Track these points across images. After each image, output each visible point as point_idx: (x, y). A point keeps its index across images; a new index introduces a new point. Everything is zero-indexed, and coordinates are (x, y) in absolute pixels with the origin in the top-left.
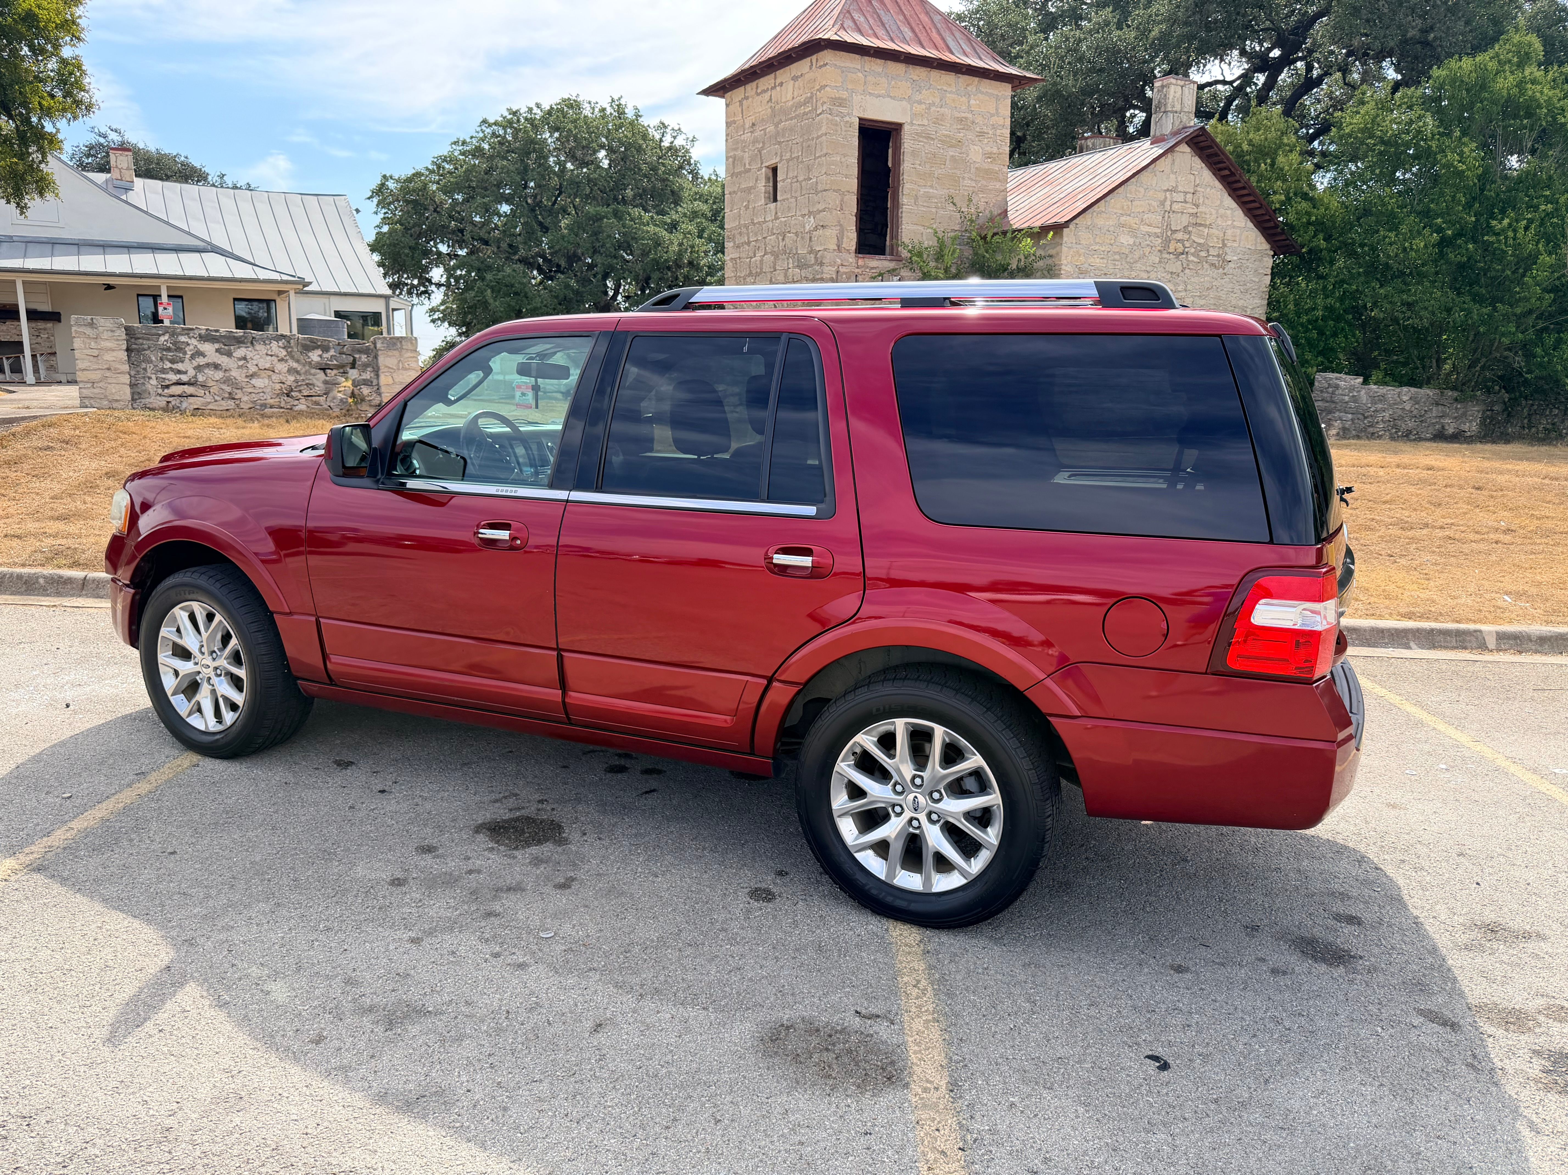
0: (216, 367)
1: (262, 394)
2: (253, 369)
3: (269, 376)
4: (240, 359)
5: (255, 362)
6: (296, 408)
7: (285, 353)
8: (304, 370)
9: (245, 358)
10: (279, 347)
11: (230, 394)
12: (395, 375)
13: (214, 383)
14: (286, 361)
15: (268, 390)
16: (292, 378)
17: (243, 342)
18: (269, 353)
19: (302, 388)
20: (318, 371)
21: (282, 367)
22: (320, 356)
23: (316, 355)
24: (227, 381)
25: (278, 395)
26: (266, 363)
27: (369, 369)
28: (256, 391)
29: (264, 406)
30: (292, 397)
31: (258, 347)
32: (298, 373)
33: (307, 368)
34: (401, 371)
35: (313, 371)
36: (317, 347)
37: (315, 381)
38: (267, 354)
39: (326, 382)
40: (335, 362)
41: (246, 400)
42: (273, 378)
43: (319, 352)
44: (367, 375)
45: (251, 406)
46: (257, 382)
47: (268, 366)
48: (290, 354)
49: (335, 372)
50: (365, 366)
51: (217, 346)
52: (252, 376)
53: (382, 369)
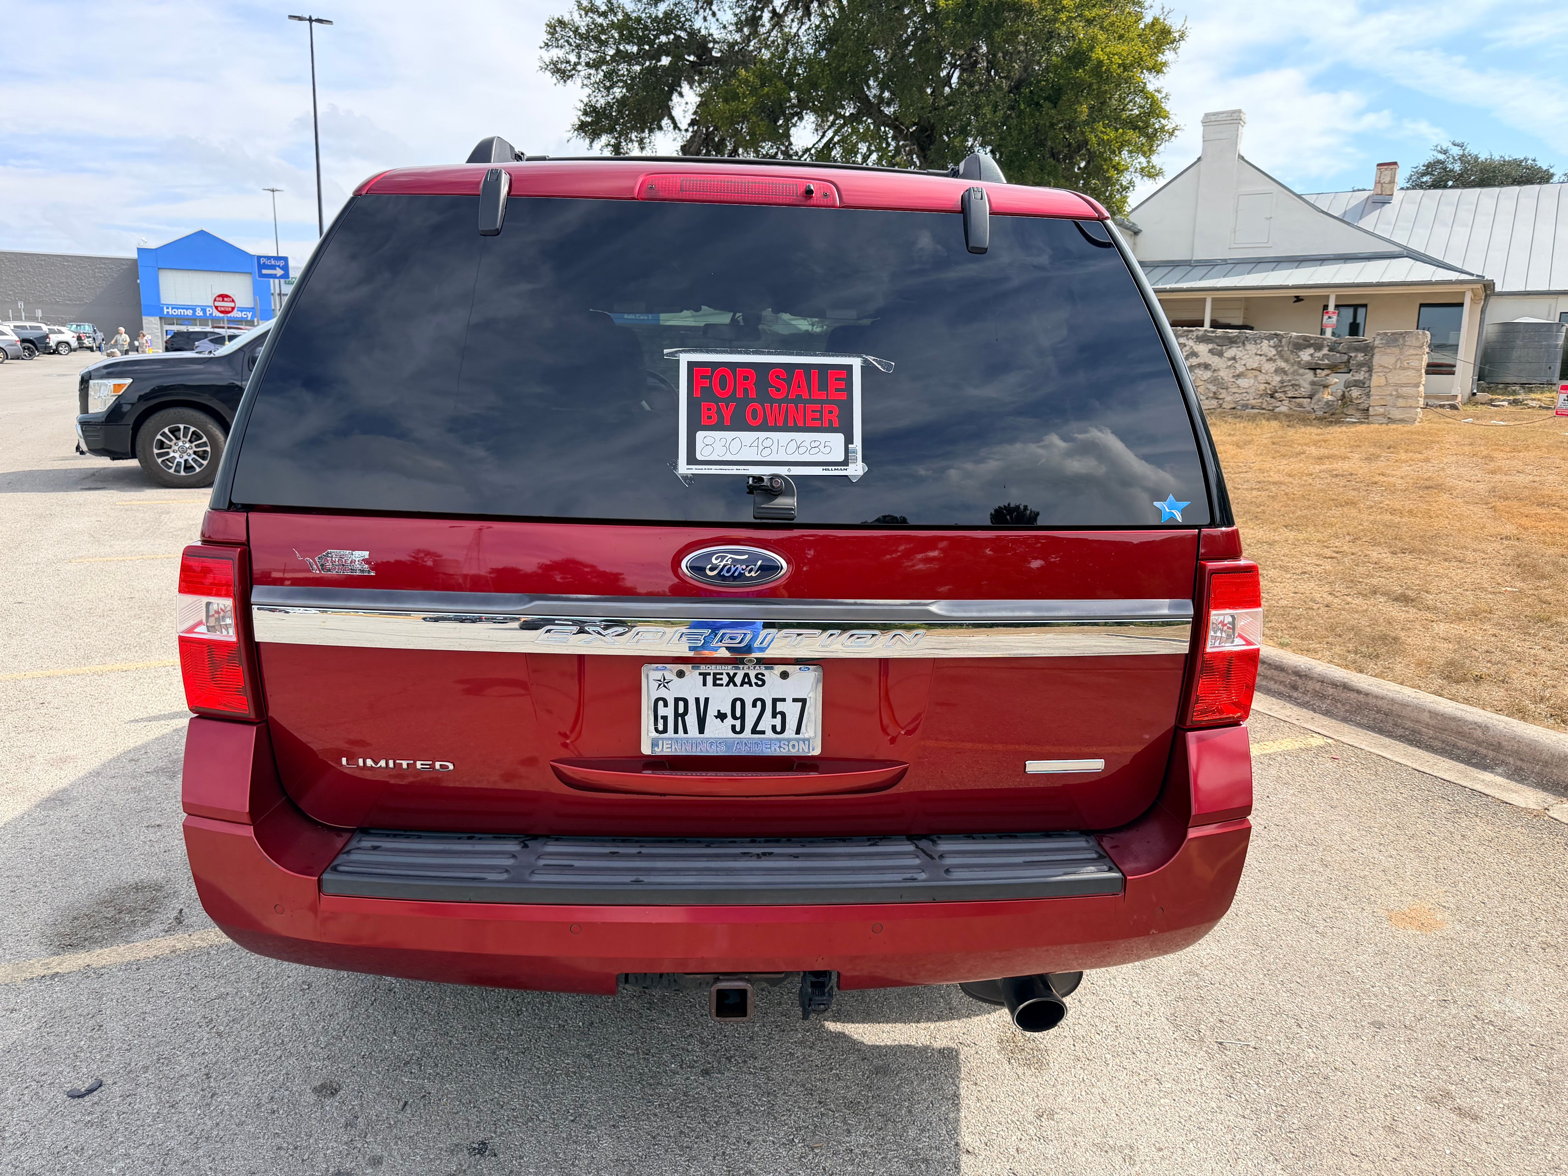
0: (1207, 366)
1: (1245, 395)
2: (1240, 369)
3: (1256, 376)
4: (1230, 359)
5: (1243, 362)
6: (1277, 410)
7: (1274, 352)
8: (1292, 370)
9: (1234, 358)
10: (1270, 346)
11: (1215, 393)
12: (1389, 376)
13: (1202, 383)
14: (1275, 361)
15: (1251, 391)
16: (1278, 379)
17: (1235, 342)
18: (1259, 352)
19: (1287, 389)
20: (1307, 371)
21: (1270, 367)
22: (1311, 355)
23: (1307, 354)
24: (1214, 381)
25: (1261, 395)
26: (1253, 363)
27: (1363, 369)
28: (1240, 391)
29: (1245, 406)
30: (1276, 398)
31: (1248, 347)
32: (1285, 372)
33: (1296, 367)
34: (1397, 371)
35: (1302, 371)
36: (1309, 346)
37: (1302, 382)
38: (1256, 354)
39: (1313, 383)
40: (1326, 362)
41: (1228, 400)
42: (1260, 378)
43: (1311, 351)
44: (1360, 376)
45: (1233, 406)
46: (1243, 382)
47: (1255, 366)
48: (1280, 353)
49: (1326, 372)
50: (1361, 365)
51: (1210, 346)
52: (1238, 376)
53: (1376, 368)
